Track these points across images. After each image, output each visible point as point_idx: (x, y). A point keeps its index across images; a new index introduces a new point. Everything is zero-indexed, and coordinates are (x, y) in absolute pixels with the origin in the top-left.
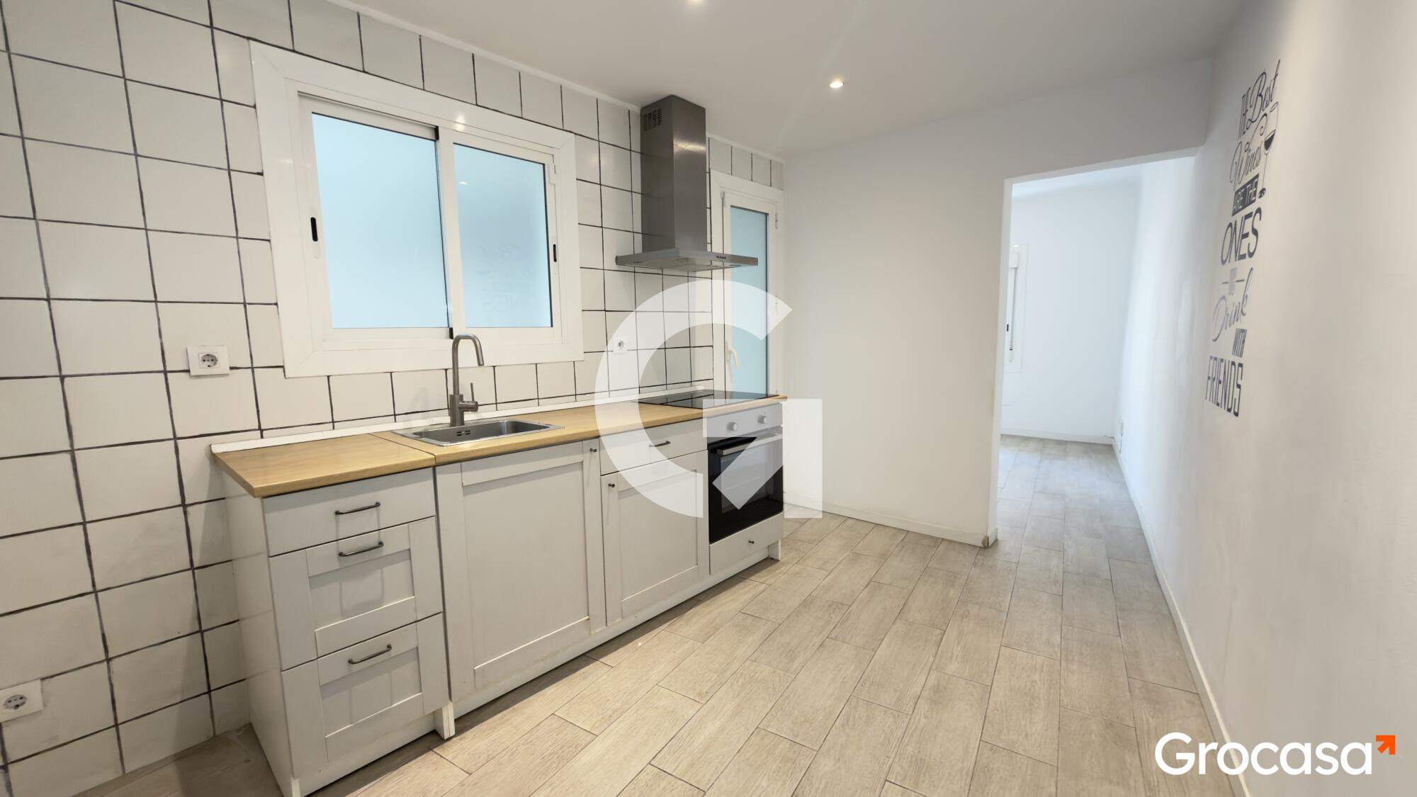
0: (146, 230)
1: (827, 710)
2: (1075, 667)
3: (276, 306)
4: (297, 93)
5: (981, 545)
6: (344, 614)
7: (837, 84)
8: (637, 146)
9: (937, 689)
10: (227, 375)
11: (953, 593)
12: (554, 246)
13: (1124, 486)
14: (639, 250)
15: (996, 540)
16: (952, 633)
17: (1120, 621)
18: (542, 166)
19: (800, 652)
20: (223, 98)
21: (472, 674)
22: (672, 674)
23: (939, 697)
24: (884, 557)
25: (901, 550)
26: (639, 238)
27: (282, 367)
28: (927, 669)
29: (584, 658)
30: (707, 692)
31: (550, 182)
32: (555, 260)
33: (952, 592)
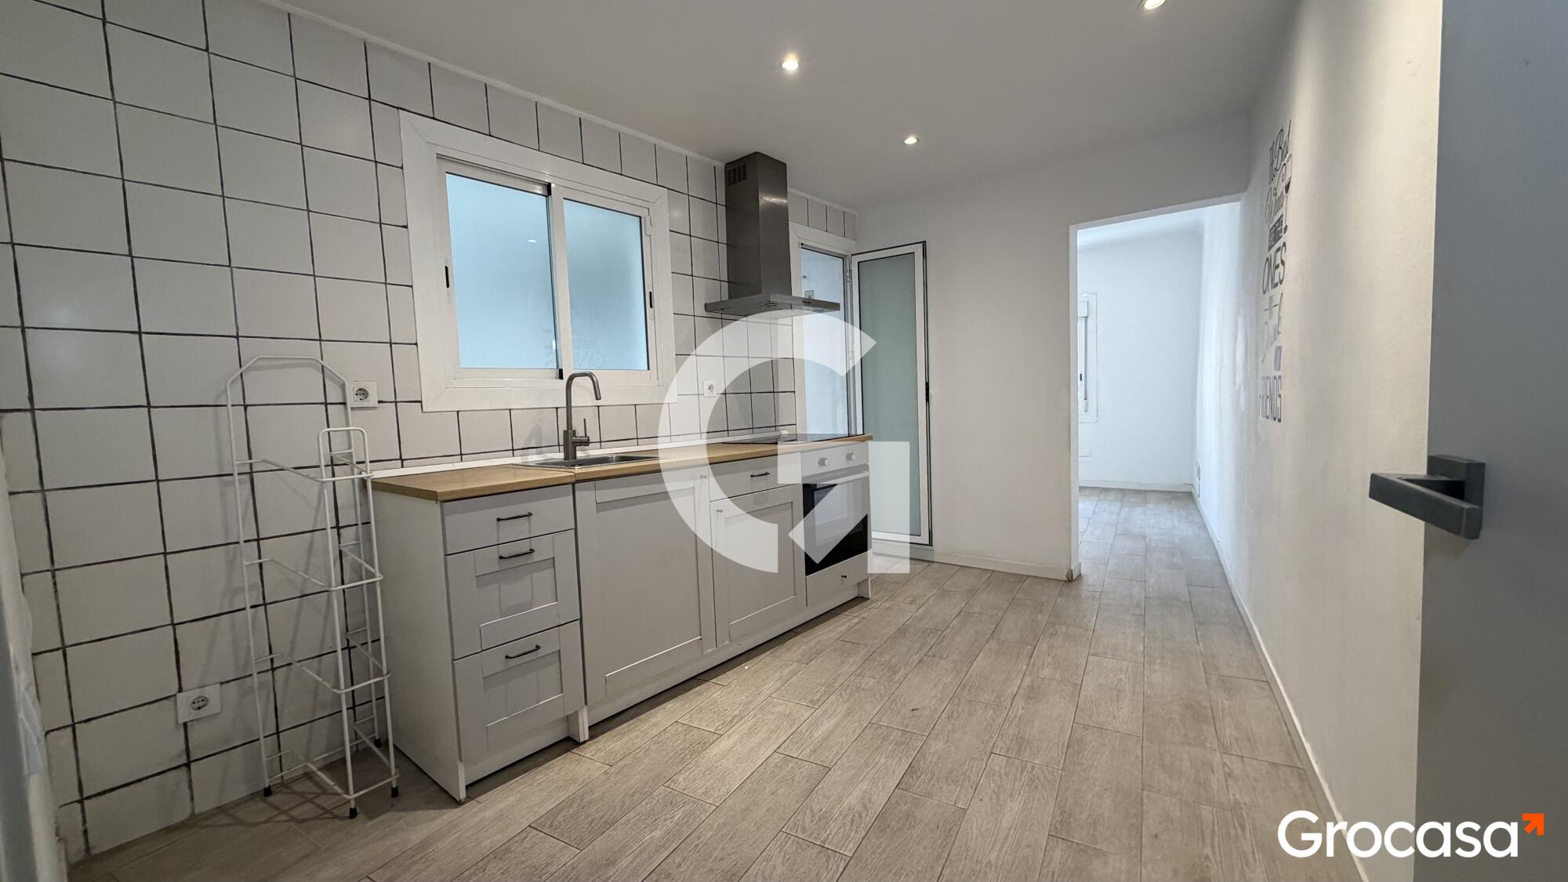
0: (314, 276)
1: (932, 707)
2: (1157, 667)
3: (415, 346)
4: (436, 155)
5: (1065, 578)
6: (502, 614)
7: (911, 140)
8: (722, 200)
9: (1032, 688)
10: (375, 408)
11: (1042, 618)
12: (650, 293)
13: (1204, 527)
14: (725, 297)
15: (1080, 575)
16: (1043, 646)
17: (1198, 633)
18: (638, 219)
19: (900, 667)
20: (377, 160)
21: (604, 681)
22: (782, 688)
23: (1033, 694)
24: (972, 592)
25: (987, 587)
26: (725, 285)
27: (420, 402)
28: (1021, 676)
29: (695, 681)
30: (818, 700)
31: (646, 233)
32: (651, 307)
33: (1039, 617)
